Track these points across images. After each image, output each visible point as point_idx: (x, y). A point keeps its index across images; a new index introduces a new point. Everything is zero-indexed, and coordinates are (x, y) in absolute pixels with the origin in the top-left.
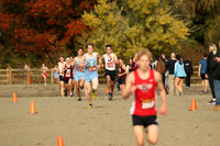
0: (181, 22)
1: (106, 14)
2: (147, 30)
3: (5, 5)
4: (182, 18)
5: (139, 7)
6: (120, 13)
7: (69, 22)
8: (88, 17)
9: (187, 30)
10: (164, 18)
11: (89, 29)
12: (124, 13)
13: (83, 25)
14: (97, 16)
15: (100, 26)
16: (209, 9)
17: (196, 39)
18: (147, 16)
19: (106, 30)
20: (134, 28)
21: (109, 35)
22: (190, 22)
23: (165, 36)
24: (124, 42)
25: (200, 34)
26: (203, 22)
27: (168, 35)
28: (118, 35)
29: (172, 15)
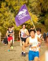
0: (35, 15)
6: (10, 11)
9: (37, 19)
12: (12, 12)
15: (2, 17)
16: (46, 10)
17: (41, 23)
19: (4, 18)
22: (39, 15)
24: (12, 23)
25: (43, 20)
26: (44, 16)
28: (9, 21)
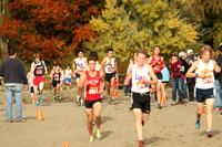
1: (114, 19)
2: (155, 34)
3: (12, 12)
4: (191, 21)
5: (146, 12)
7: (77, 28)
8: (96, 23)
10: (173, 22)
11: (96, 34)
13: (91, 30)
14: (105, 20)
18: (155, 20)
20: (142, 33)
21: (117, 40)
23: (174, 40)
27: (176, 39)
29: (181, 18)
